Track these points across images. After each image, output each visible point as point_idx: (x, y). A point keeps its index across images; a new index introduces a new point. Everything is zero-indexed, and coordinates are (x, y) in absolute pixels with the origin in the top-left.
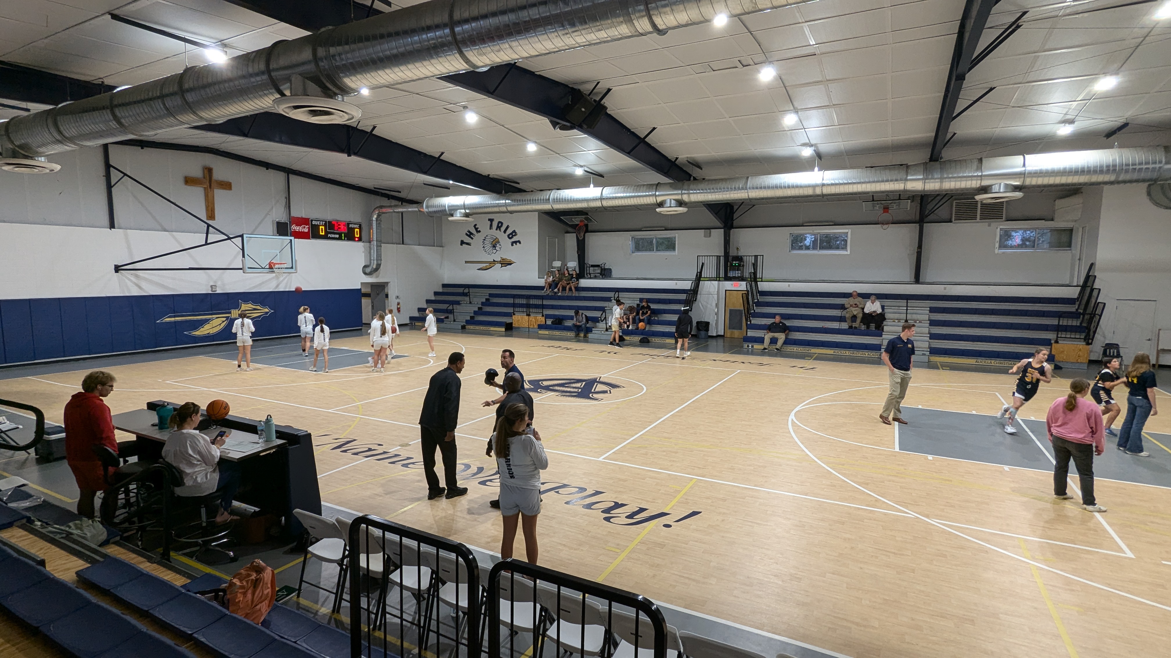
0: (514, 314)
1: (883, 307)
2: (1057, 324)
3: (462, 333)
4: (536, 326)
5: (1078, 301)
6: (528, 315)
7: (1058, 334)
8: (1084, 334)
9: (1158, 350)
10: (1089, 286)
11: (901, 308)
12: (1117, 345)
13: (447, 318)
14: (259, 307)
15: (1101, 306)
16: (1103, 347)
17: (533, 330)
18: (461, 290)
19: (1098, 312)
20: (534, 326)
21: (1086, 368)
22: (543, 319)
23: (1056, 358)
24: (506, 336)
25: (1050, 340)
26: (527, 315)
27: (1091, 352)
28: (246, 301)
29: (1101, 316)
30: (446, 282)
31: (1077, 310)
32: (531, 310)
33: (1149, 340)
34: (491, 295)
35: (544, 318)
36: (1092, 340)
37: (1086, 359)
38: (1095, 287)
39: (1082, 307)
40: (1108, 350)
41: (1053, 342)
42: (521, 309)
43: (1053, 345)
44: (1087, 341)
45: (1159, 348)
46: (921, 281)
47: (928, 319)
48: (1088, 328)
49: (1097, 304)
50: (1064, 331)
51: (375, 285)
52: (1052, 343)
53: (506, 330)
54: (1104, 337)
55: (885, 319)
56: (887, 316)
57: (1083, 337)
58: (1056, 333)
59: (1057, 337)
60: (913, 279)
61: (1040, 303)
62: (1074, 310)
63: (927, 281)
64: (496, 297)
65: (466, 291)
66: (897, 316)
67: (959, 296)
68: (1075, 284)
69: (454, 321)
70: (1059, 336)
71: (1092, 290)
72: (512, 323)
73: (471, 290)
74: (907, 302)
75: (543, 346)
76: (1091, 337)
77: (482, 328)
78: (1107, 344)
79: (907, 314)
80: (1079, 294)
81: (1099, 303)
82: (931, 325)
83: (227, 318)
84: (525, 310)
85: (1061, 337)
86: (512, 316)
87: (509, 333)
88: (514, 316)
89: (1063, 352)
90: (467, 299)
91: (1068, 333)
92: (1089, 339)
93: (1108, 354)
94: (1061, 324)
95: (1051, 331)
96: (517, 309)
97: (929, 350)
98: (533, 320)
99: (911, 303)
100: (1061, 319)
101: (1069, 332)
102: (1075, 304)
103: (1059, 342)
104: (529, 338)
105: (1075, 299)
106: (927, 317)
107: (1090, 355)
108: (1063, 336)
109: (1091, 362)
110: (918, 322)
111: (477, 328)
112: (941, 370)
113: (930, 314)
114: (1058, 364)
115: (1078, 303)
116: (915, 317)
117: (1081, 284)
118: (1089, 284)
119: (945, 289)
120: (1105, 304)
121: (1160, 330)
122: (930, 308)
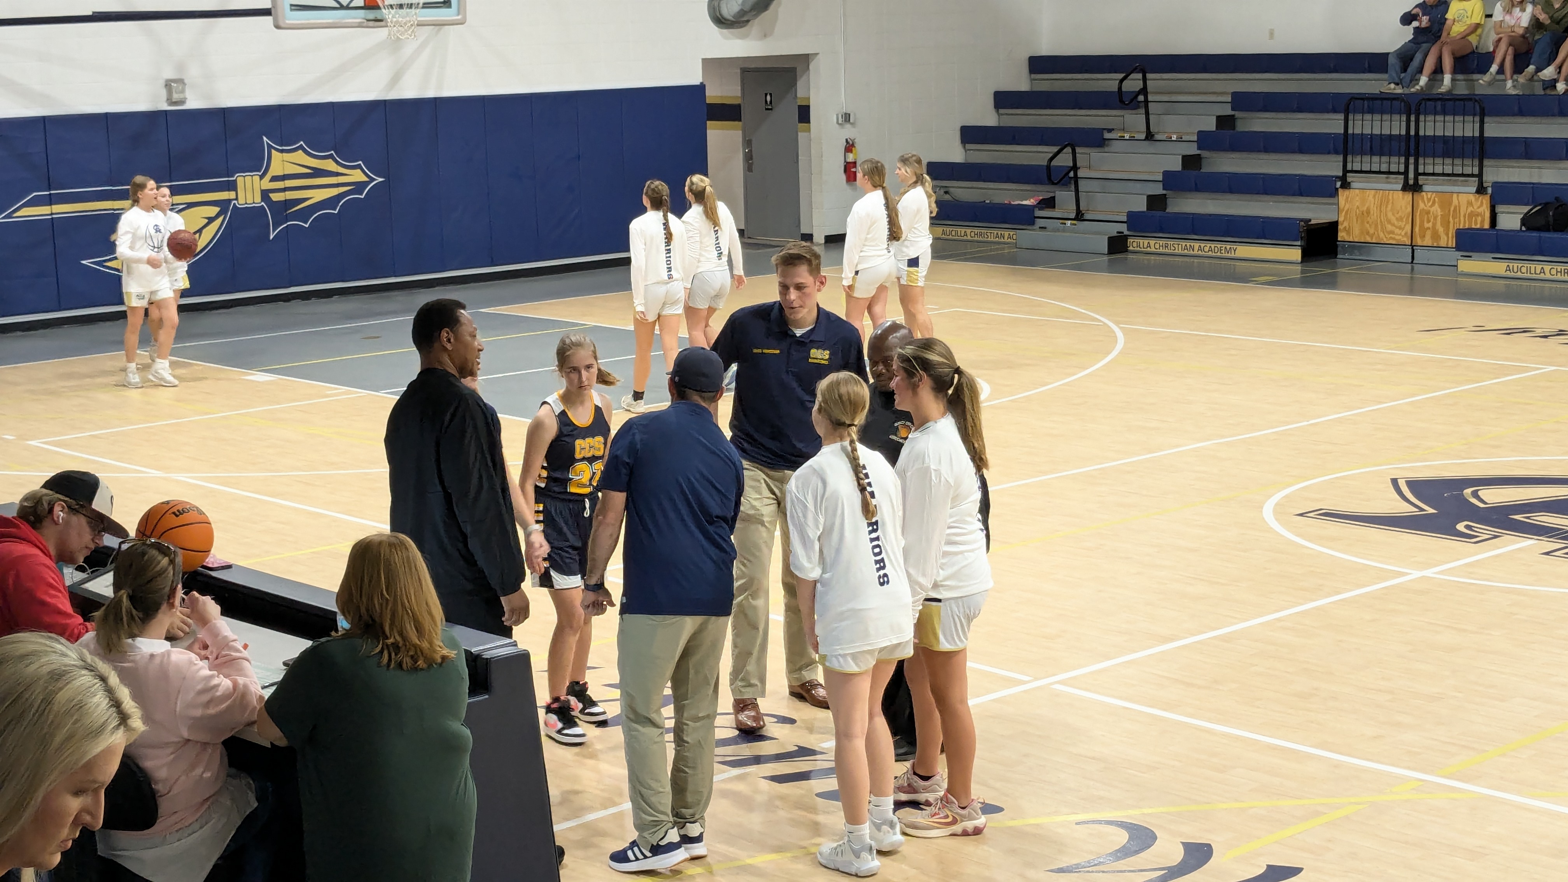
0: (1346, 185)
3: (1112, 268)
4: (1448, 239)
6: (1413, 187)
13: (1049, 203)
14: (329, 165)
17: (1435, 257)
18: (1108, 82)
20: (1436, 236)
22: (1482, 206)
24: (1307, 282)
26: (1406, 188)
28: (285, 141)
30: (1046, 49)
32: (1428, 165)
34: (1242, 101)
35: (1485, 200)
42: (1376, 163)
51: (757, 70)
53: (1308, 255)
64: (1265, 109)
65: (1133, 83)
69: (1079, 216)
72: (1333, 226)
73: (1155, 80)
75: (1479, 329)
77: (1198, 247)
83: (223, 205)
84: (1397, 163)
86: (1334, 194)
87: (1321, 269)
88: (1343, 195)
90: (1135, 120)
96: (1355, 163)
98: (1436, 209)
104: (1412, 290)
111: (1178, 246)
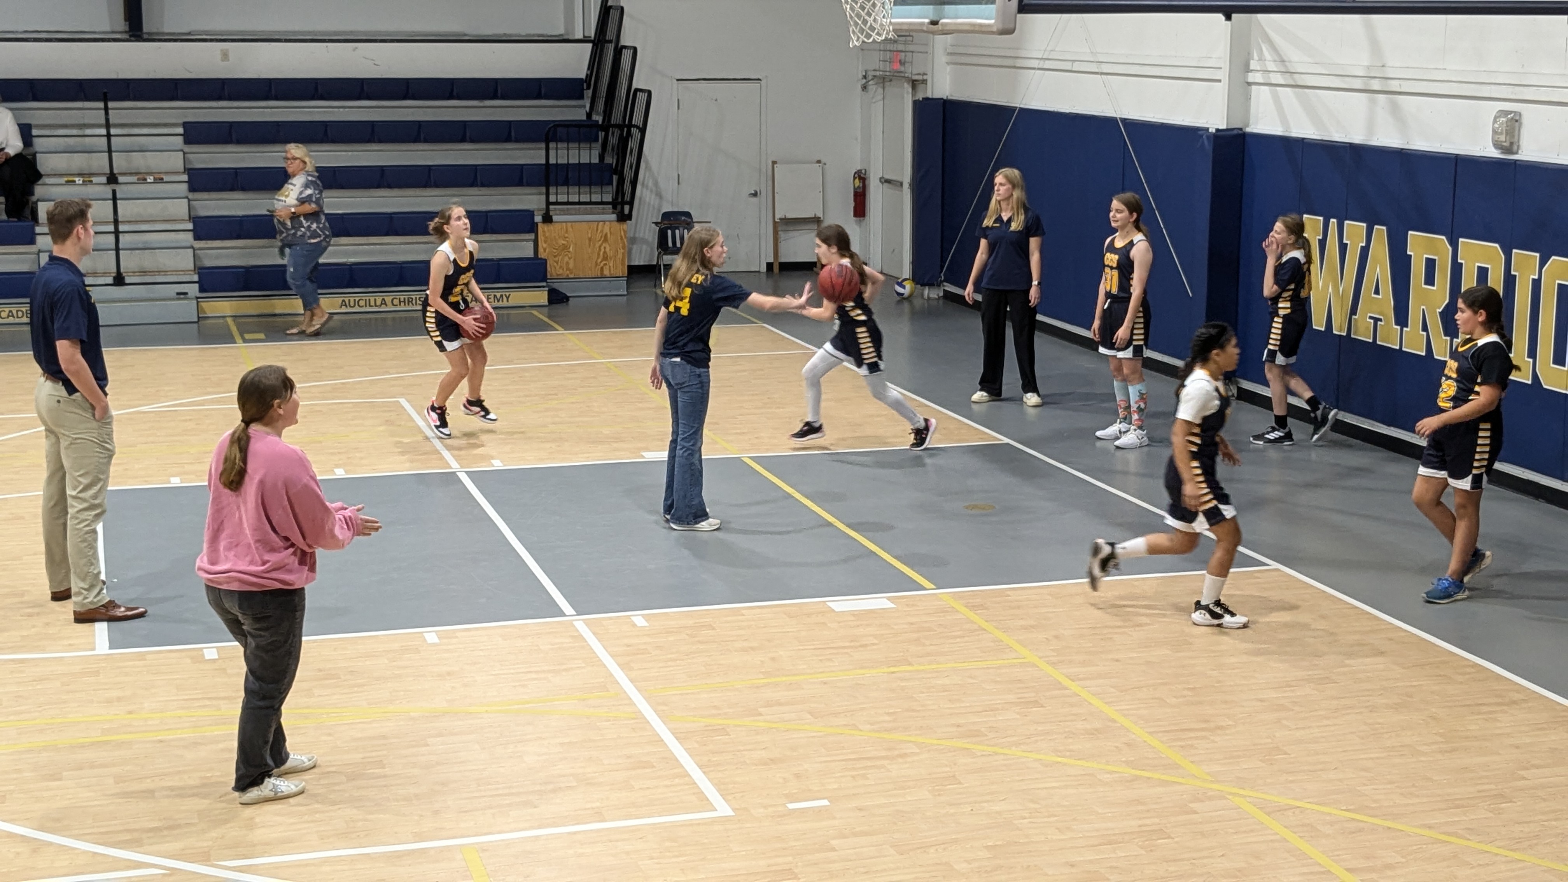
1: (26, 131)
2: (543, 161)
5: (588, 88)
7: (548, 194)
8: (609, 189)
9: (775, 223)
10: (610, 41)
11: (88, 132)
12: (688, 214)
15: (642, 98)
16: (656, 223)
19: (637, 120)
21: (625, 293)
23: (553, 269)
25: (530, 214)
27: (633, 240)
29: (643, 131)
31: (589, 115)
33: (755, 195)
36: (631, 203)
37: (623, 264)
38: (623, 42)
39: (601, 105)
40: (669, 232)
41: (538, 219)
43: (542, 228)
44: (619, 207)
45: (778, 216)
46: (145, 29)
47: (182, 170)
48: (619, 170)
49: (633, 94)
50: (563, 185)
52: (537, 224)
54: (659, 195)
55: (38, 176)
56: (45, 163)
57: (608, 198)
58: (543, 189)
59: (548, 203)
60: (121, 25)
61: (494, 97)
62: (580, 115)
63: (166, 30)
66: (78, 161)
67: (269, 82)
68: (579, 35)
70: (552, 199)
71: (619, 51)
74: (106, 109)
76: (627, 198)
78: (666, 216)
79: (110, 151)
80: (591, 67)
81: (637, 90)
82: (193, 188)
85: (557, 203)
89: (565, 248)
91: (572, 189)
92: (623, 203)
93: (670, 244)
94: (552, 161)
95: (529, 185)
97: (196, 278)
99: (121, 111)
100: (552, 145)
101: (574, 185)
102: (581, 97)
103: (555, 218)
105: (579, 81)
106: (176, 161)
107: (630, 252)
108: (562, 198)
109: (636, 272)
110: (150, 179)
112: (240, 344)
113: (187, 149)
114: (556, 286)
115: (590, 92)
116: (139, 161)
117: (592, 34)
118: (610, 34)
119: (225, 55)
120: (649, 93)
121: (774, 163)
122: (185, 125)
